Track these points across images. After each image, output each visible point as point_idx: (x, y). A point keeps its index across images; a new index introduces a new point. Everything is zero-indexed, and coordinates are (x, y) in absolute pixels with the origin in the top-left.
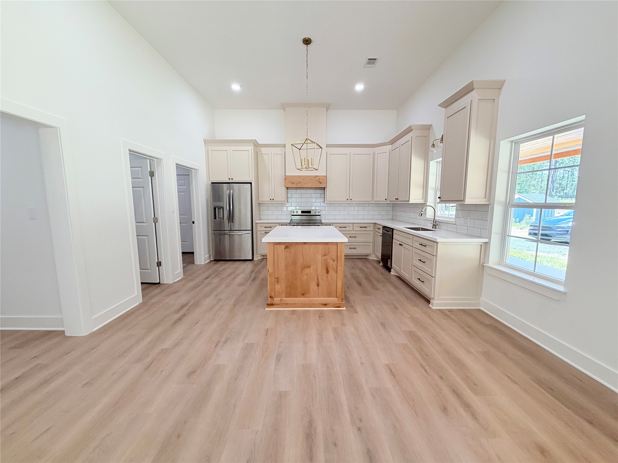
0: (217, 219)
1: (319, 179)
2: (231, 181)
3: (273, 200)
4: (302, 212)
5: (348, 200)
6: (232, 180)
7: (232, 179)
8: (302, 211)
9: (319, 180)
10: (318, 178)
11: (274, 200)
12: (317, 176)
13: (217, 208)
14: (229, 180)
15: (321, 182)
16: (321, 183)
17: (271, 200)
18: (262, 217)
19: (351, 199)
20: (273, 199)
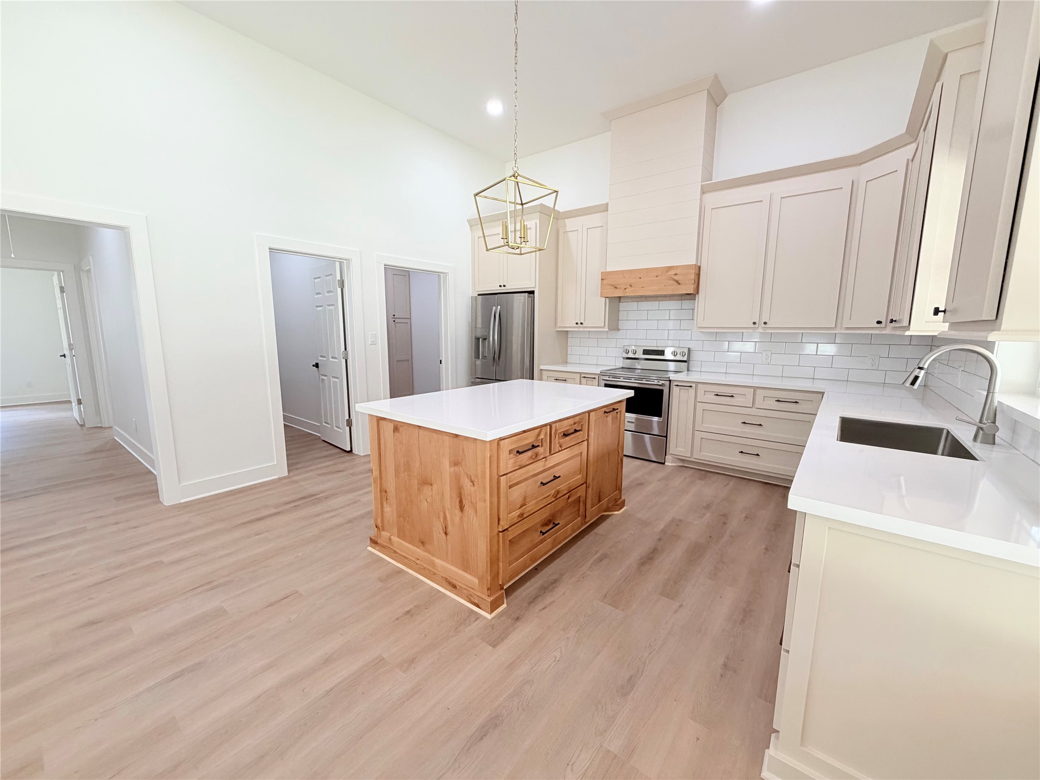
0: (480, 358)
1: (676, 274)
2: (503, 290)
3: (581, 325)
4: (646, 352)
5: (756, 326)
6: (504, 288)
7: (504, 286)
8: (644, 350)
9: (676, 278)
10: (672, 272)
11: (584, 325)
12: (670, 268)
13: (481, 340)
14: (500, 288)
15: (680, 282)
16: (679, 284)
17: (577, 326)
18: (570, 359)
19: (765, 323)
20: (581, 323)
